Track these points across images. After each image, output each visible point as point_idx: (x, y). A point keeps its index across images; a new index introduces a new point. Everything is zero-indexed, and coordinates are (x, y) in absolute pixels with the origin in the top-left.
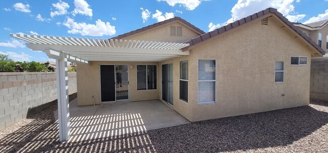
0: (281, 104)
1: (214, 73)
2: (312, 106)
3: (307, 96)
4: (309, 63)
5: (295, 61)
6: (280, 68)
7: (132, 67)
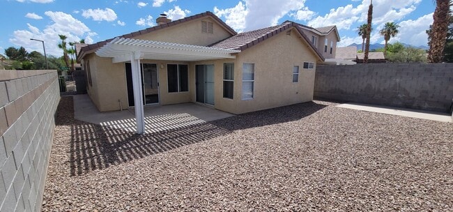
0: (296, 100)
1: (253, 75)
2: (314, 101)
3: (312, 94)
4: (315, 68)
5: (306, 66)
6: (296, 71)
7: (162, 67)
